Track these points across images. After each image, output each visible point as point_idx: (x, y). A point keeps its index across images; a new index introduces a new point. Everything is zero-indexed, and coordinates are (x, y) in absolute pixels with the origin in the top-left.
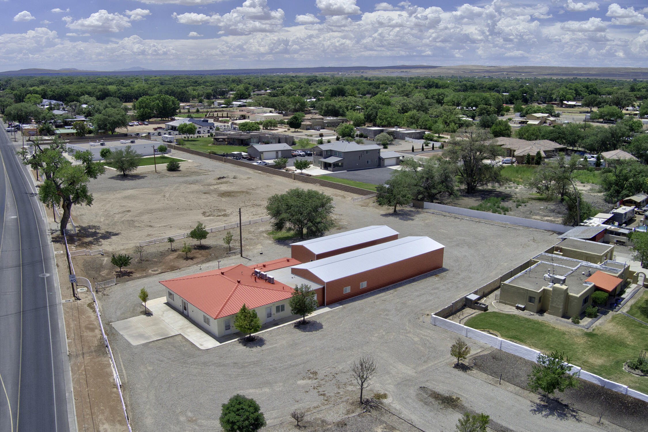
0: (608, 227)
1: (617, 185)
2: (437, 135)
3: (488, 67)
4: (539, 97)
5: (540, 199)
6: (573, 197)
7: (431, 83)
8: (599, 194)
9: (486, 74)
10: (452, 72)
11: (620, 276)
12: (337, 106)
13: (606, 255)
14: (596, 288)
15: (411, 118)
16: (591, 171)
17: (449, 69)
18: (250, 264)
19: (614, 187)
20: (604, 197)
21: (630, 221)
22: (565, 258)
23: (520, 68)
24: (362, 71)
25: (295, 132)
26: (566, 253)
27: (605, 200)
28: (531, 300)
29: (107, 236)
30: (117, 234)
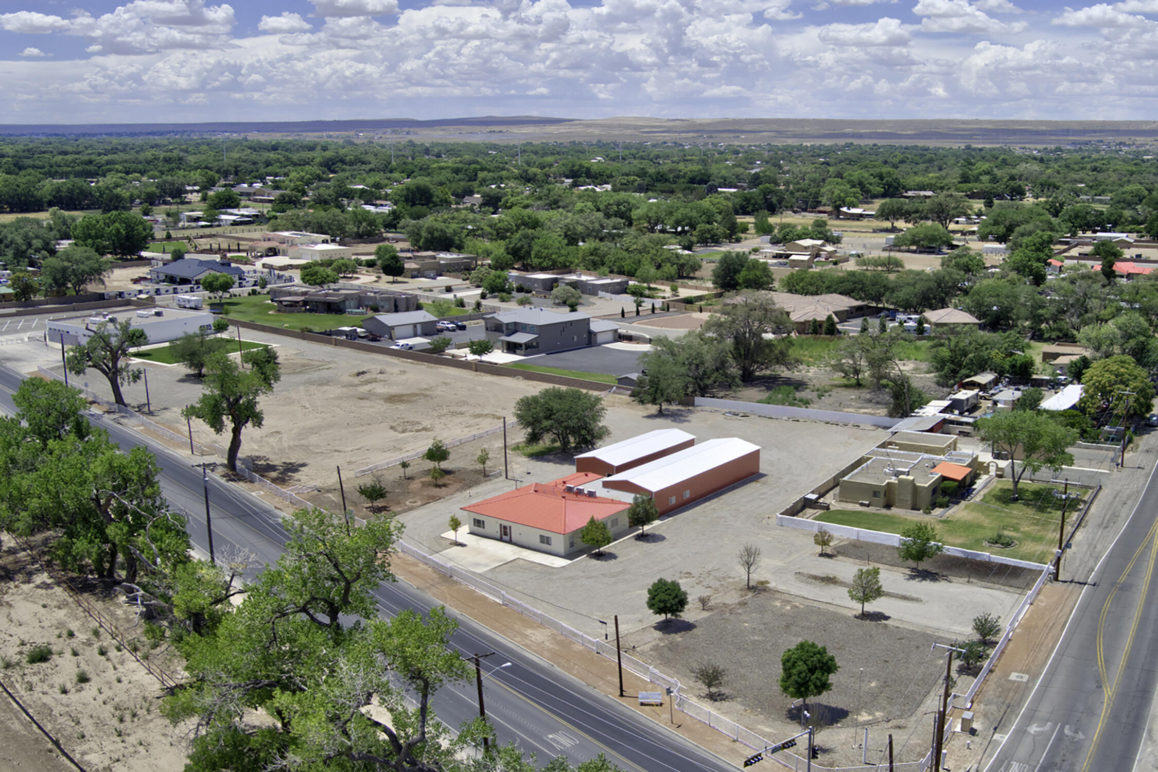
0: (947, 416)
1: (953, 362)
2: (645, 285)
3: (668, 120)
4: (794, 200)
5: (846, 386)
6: (899, 382)
7: (575, 168)
8: (927, 375)
9: (667, 137)
10: (597, 132)
11: (969, 466)
12: (449, 231)
13: (949, 446)
14: (944, 478)
15: (592, 254)
16: (911, 342)
17: (588, 126)
19: (949, 366)
20: (935, 379)
21: (974, 408)
22: (902, 452)
23: (735, 122)
24: (406, 129)
25: (393, 282)
26: (902, 447)
27: (938, 384)
28: (875, 494)
29: (292, 468)
30: (304, 465)
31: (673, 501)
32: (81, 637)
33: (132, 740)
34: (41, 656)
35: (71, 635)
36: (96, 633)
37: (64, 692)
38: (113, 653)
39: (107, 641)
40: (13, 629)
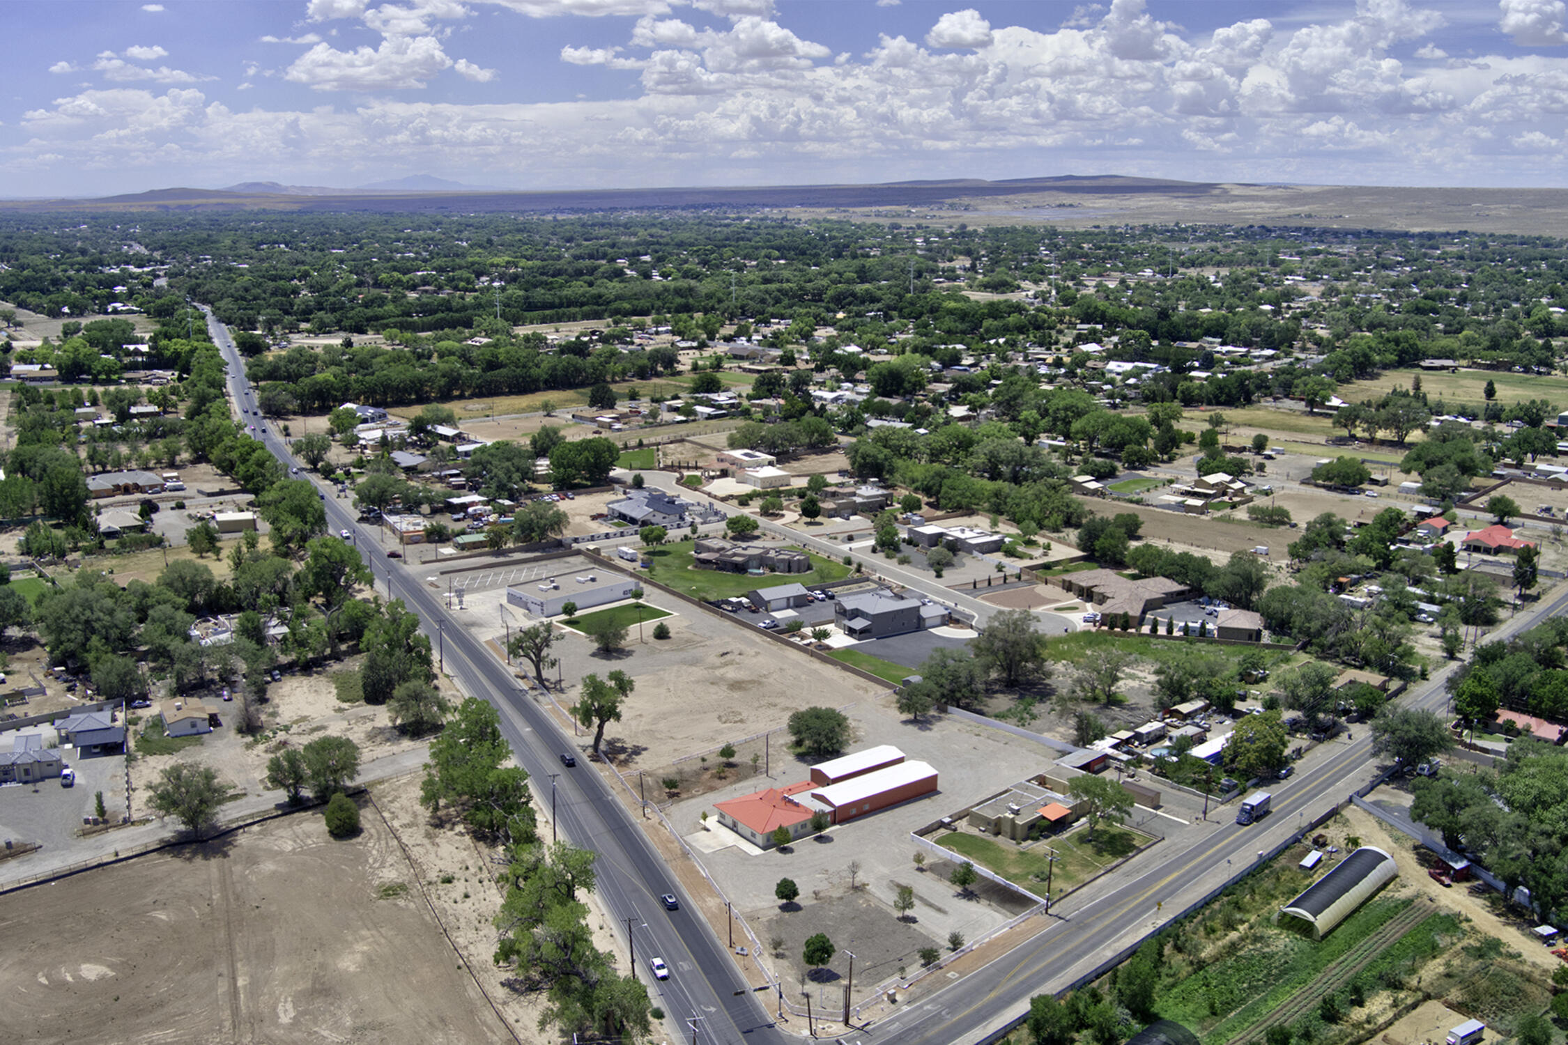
0: (1110, 752)
11: (1071, 808)
14: (1043, 818)
16: (1191, 643)
18: (778, 786)
25: (811, 523)
28: (989, 824)
29: (637, 751)
30: (645, 749)
31: (854, 811)
32: (472, 870)
33: (481, 933)
34: (448, 881)
35: (467, 868)
36: (481, 869)
37: (456, 902)
38: (486, 883)
39: (485, 875)
40: (438, 862)
